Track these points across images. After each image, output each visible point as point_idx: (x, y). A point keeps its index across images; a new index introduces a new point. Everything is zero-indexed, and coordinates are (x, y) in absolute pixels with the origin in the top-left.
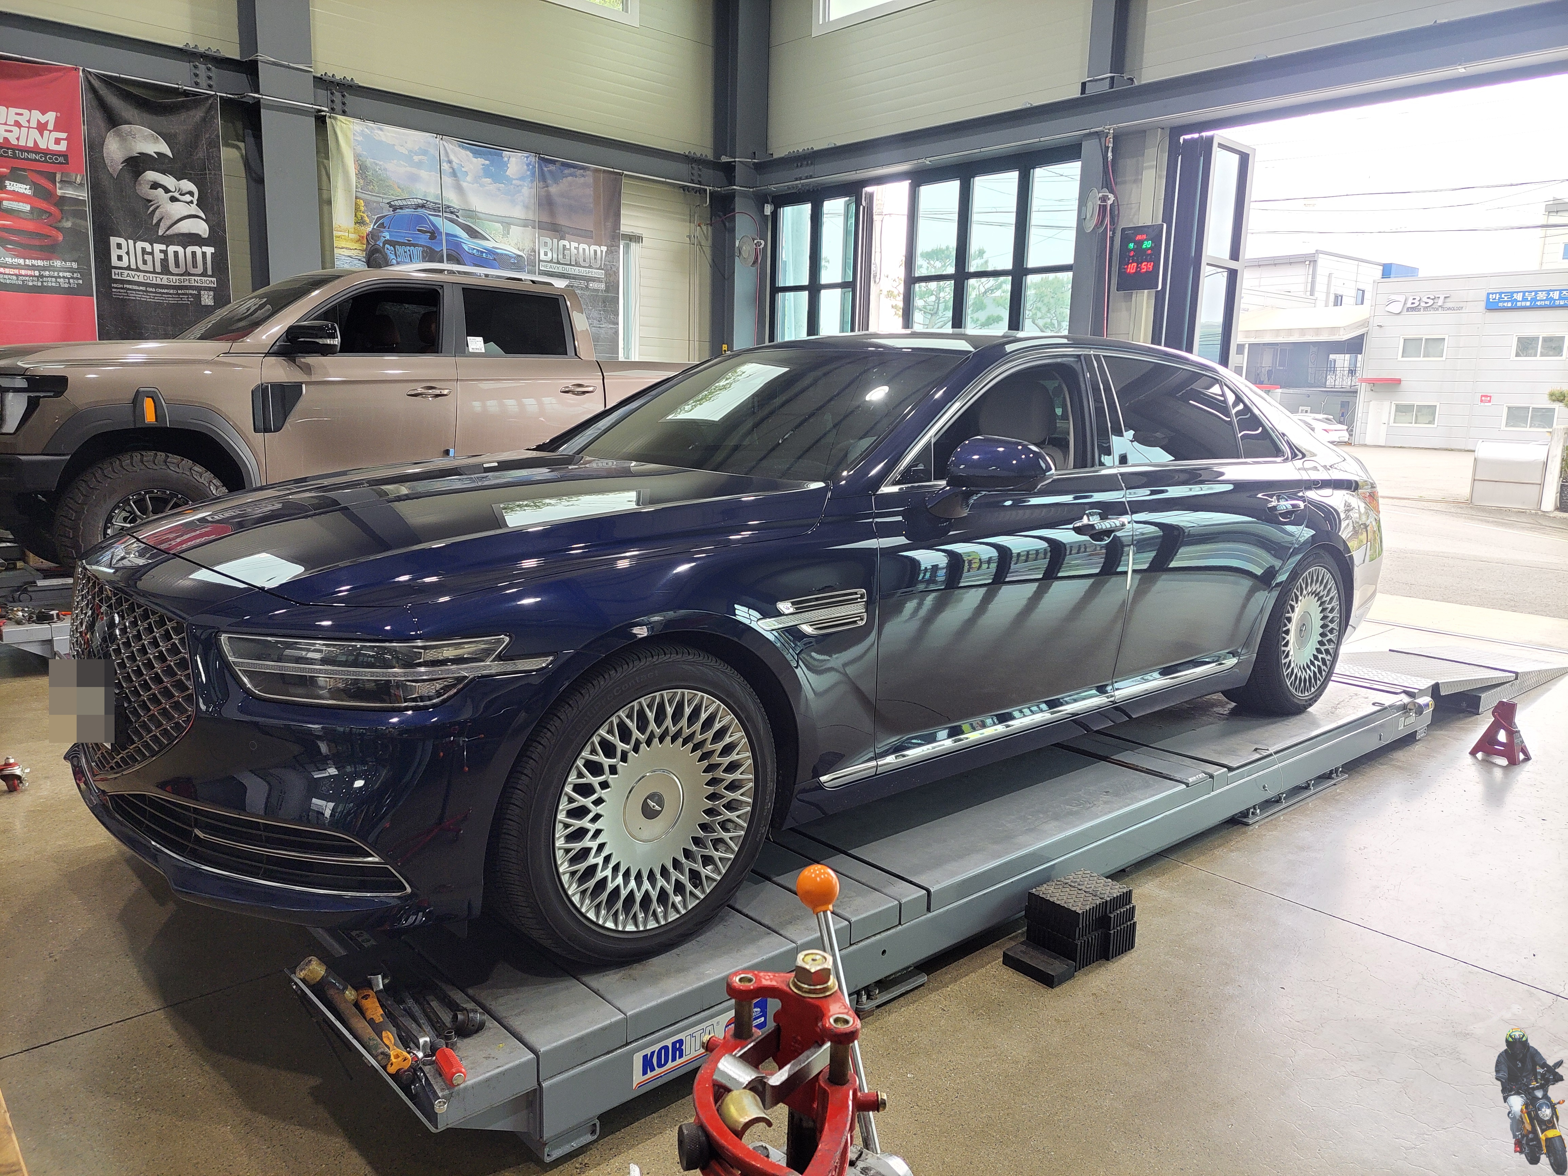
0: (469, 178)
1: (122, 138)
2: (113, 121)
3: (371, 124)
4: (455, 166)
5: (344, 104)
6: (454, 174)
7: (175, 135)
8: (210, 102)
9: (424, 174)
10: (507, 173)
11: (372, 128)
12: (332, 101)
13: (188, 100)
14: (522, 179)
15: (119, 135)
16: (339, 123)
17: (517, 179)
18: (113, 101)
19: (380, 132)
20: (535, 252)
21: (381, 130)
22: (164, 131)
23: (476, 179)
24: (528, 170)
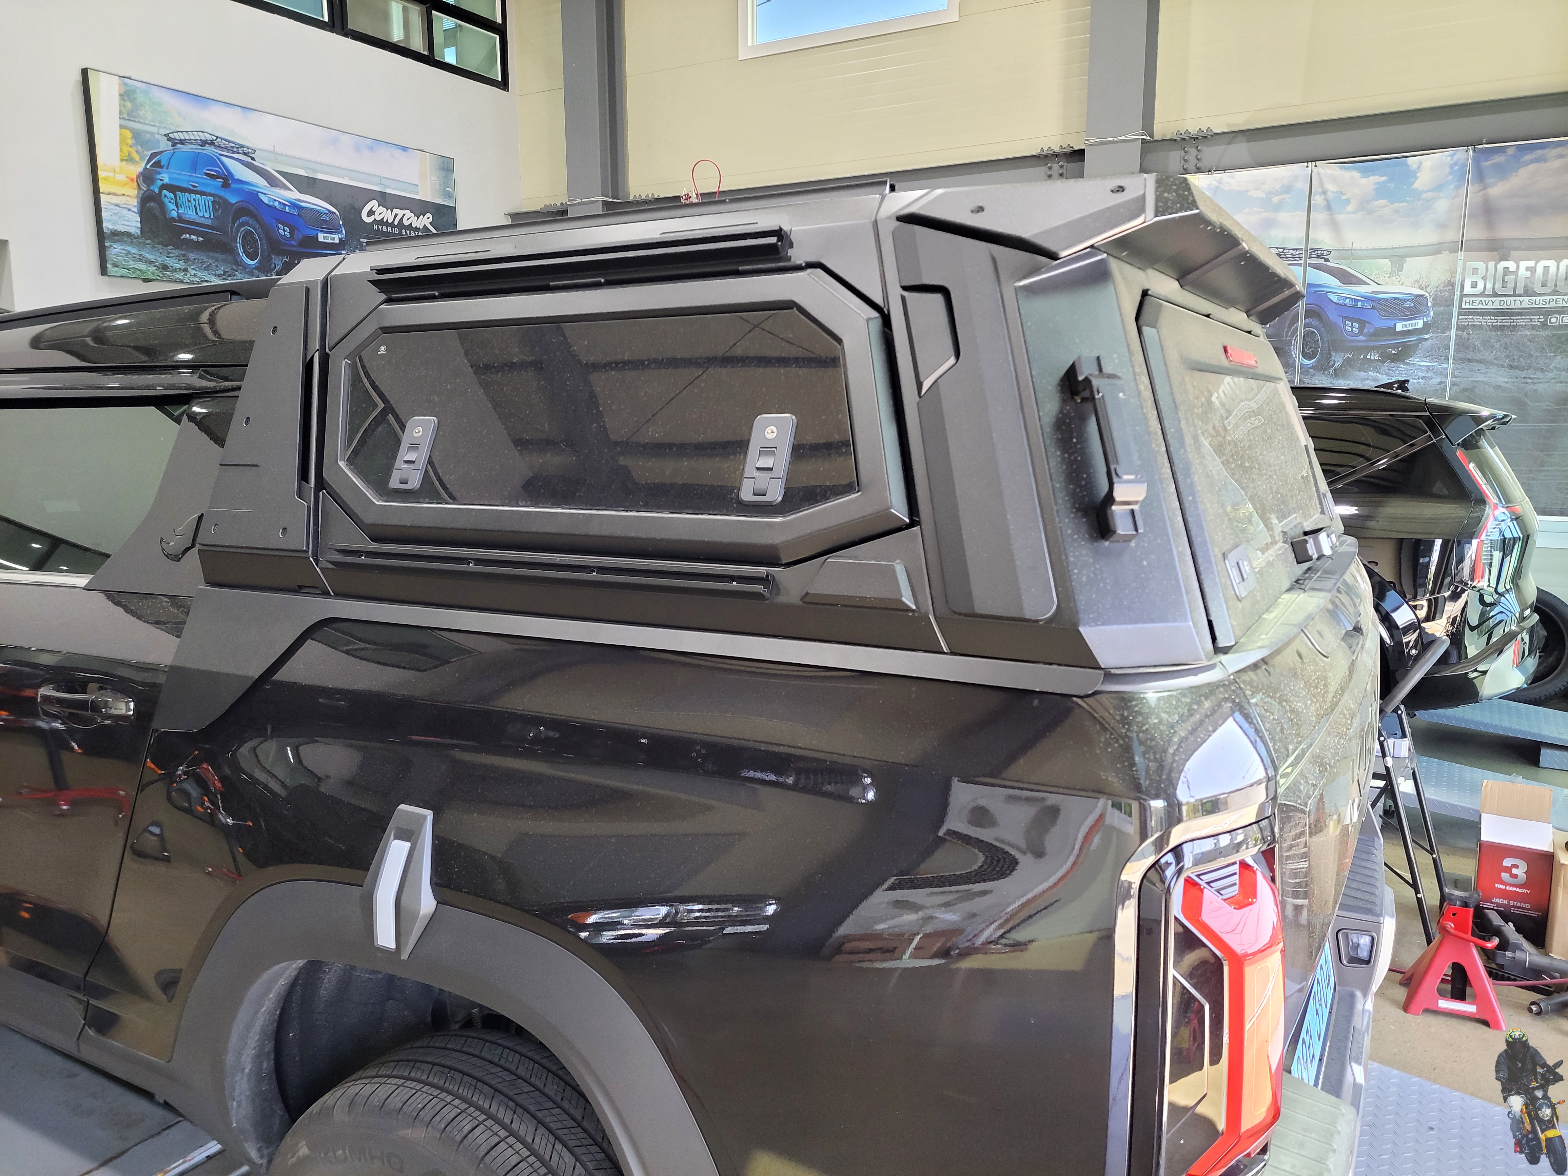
0: (1350, 208)
3: (1219, 175)
4: (1330, 196)
5: (1199, 160)
6: (1328, 207)
9: (1283, 216)
10: (1415, 186)
11: (1221, 178)
12: (1185, 161)
14: (1438, 188)
17: (1429, 191)
19: (1231, 181)
20: (1453, 285)
21: (1233, 177)
23: (1364, 207)
24: (1450, 174)
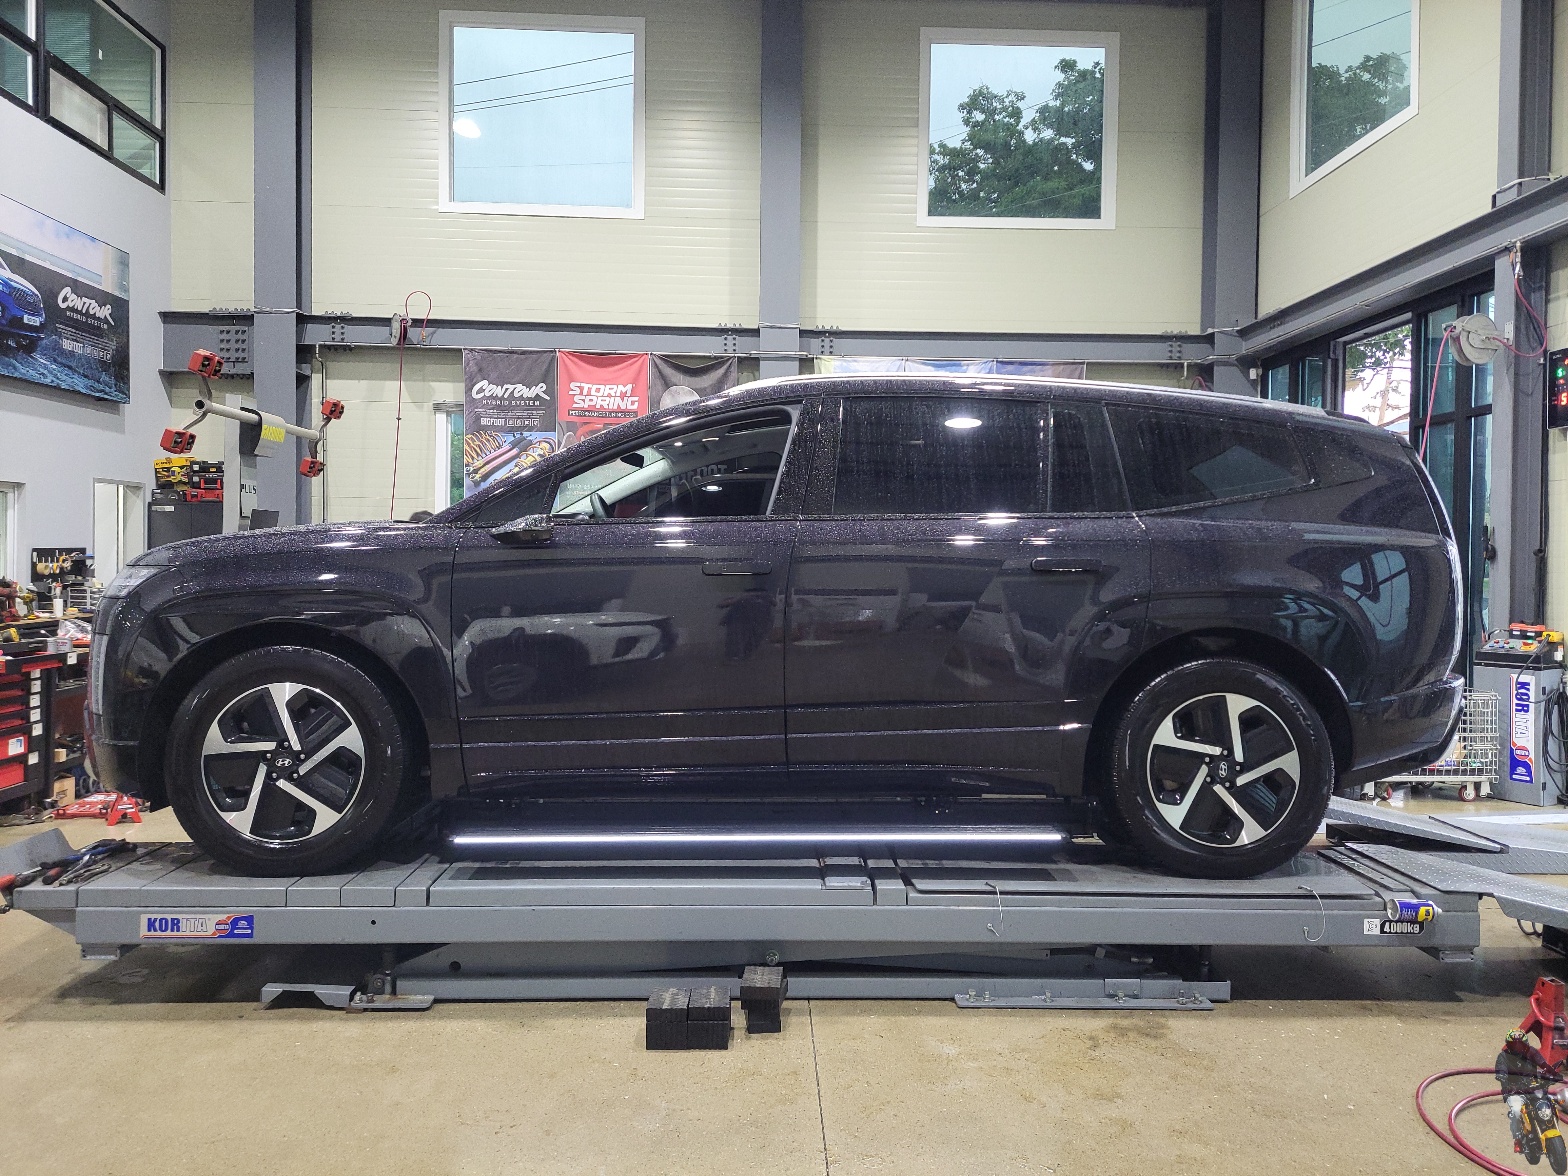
1: (673, 396)
2: (667, 384)
3: (848, 358)
5: (831, 347)
7: (705, 388)
8: (730, 361)
11: (848, 361)
12: (823, 346)
13: (715, 363)
15: (671, 394)
16: (823, 362)
18: (668, 371)
19: (855, 364)
21: (856, 361)
22: (697, 387)
